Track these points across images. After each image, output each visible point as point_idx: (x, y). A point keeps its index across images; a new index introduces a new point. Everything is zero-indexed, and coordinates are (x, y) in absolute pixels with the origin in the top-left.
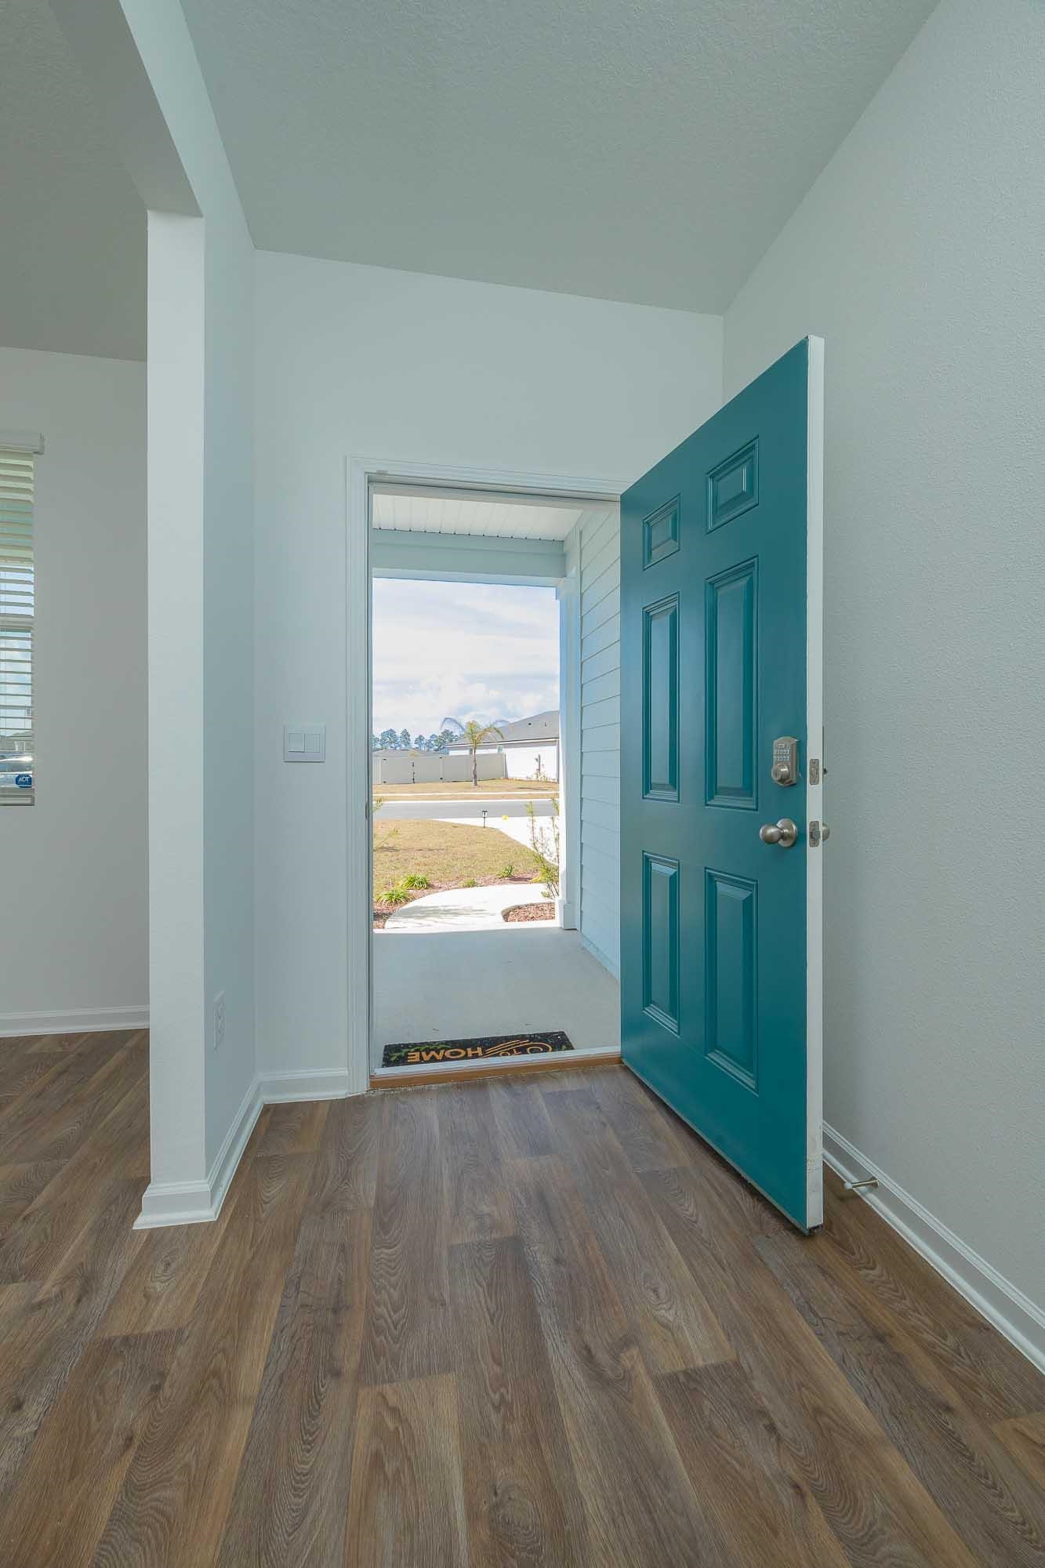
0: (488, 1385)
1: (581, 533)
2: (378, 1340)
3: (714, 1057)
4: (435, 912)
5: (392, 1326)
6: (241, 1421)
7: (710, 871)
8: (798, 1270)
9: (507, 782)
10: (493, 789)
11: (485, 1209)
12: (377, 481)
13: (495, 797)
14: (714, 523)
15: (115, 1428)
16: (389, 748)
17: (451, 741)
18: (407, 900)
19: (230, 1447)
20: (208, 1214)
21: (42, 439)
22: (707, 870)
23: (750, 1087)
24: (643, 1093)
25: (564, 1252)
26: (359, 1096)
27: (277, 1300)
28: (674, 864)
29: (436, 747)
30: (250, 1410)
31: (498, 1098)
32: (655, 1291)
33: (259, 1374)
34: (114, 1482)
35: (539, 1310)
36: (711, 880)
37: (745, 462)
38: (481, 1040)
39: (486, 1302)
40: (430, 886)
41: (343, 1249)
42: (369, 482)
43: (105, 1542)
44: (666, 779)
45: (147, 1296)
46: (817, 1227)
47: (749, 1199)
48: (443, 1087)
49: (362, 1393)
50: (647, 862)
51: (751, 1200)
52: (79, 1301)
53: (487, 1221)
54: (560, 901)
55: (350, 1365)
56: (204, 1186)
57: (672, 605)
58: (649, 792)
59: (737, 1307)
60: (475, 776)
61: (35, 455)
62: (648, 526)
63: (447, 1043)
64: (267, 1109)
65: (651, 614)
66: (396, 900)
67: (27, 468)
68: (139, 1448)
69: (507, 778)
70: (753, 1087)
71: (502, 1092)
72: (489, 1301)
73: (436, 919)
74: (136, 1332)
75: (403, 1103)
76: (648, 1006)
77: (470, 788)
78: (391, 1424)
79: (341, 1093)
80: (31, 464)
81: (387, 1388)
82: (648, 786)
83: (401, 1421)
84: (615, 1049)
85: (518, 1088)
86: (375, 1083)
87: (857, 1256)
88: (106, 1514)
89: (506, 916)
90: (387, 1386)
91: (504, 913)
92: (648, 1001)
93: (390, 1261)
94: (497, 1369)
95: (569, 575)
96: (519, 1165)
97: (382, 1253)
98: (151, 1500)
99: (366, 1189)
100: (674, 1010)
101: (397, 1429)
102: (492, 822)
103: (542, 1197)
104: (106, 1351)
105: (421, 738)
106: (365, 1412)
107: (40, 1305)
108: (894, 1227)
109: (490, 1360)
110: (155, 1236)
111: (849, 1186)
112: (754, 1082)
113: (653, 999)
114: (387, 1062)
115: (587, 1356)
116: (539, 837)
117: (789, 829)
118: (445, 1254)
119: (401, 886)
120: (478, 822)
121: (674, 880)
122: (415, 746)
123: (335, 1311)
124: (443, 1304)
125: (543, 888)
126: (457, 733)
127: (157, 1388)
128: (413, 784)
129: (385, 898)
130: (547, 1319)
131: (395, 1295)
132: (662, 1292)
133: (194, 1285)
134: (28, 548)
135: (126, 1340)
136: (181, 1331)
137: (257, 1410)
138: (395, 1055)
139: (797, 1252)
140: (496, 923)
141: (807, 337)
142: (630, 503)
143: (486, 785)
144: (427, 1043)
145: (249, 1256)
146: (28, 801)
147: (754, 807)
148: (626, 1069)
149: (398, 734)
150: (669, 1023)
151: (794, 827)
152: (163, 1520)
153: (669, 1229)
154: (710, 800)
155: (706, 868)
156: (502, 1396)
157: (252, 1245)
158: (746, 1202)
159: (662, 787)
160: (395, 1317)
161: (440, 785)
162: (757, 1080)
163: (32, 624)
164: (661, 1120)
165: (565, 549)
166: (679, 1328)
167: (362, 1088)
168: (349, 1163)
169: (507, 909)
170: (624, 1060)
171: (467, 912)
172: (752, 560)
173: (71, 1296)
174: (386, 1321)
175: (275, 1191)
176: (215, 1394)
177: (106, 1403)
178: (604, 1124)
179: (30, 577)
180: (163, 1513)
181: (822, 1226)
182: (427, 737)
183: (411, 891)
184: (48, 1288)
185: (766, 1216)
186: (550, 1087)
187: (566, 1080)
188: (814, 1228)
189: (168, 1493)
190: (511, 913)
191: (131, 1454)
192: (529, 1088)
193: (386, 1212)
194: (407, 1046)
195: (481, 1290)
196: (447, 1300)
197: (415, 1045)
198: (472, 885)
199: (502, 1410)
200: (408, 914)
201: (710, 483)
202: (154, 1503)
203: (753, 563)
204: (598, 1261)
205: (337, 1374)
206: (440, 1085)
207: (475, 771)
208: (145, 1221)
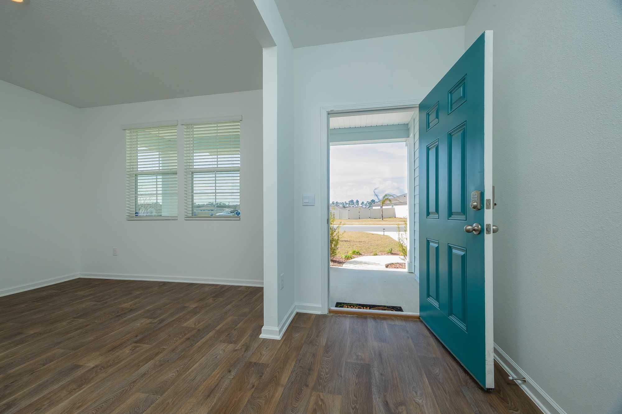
0: (351, 402)
1: (414, 120)
2: (320, 381)
3: (453, 318)
4: (361, 263)
5: (325, 378)
6: (280, 390)
7: (450, 245)
8: (479, 402)
9: (395, 219)
10: (389, 221)
11: (360, 354)
12: (331, 114)
13: (389, 224)
14: (451, 110)
15: (250, 382)
16: (351, 207)
17: (375, 203)
18: (351, 258)
19: (277, 395)
20: (278, 337)
21: (242, 116)
22: (449, 245)
23: (464, 330)
24: (427, 330)
25: (384, 372)
26: (324, 314)
27: (294, 363)
28: (437, 242)
29: (369, 206)
30: (283, 388)
31: (371, 323)
32: (416, 393)
33: (286, 380)
34: (249, 394)
35: (372, 387)
36: (450, 249)
37: (462, 85)
38: (369, 305)
39: (355, 380)
40: (360, 254)
41: (314, 355)
42: (328, 114)
43: (245, 407)
44: (434, 211)
45: (261, 354)
46: (491, 389)
47: (464, 373)
48: (352, 316)
49: (313, 393)
50: (428, 242)
51: (465, 374)
52: (245, 351)
53: (360, 357)
54: (407, 262)
55: (311, 384)
56: (277, 329)
57: (436, 144)
58: (429, 216)
59: (448, 405)
60: (383, 217)
61: (241, 121)
62: (428, 115)
63: (357, 304)
64: (297, 313)
65: (430, 148)
66: (348, 258)
67: (238, 125)
68: (256, 388)
69: (395, 217)
70: (466, 330)
71: (372, 321)
72: (356, 379)
73: (360, 265)
74: (258, 362)
75: (339, 319)
76: (429, 297)
77: (380, 221)
78: (320, 403)
79: (319, 313)
80: (239, 124)
81: (321, 394)
82: (428, 213)
83: (323, 403)
84: (417, 314)
85: (378, 321)
86: (330, 311)
87: (510, 405)
88: (247, 400)
89: (387, 266)
90: (321, 393)
91: (386, 265)
92: (429, 296)
93: (327, 361)
94: (355, 399)
95: (410, 137)
96: (374, 344)
97: (325, 358)
98: (257, 401)
99: (323, 341)
100: (437, 299)
101: (322, 405)
102: (387, 233)
103: (380, 355)
104: (250, 365)
105: (363, 203)
106: (313, 398)
107: (236, 350)
108: (532, 399)
109: (353, 395)
110: (265, 340)
111: (511, 378)
112: (466, 328)
113: (430, 294)
114: (336, 306)
115: (386, 404)
116: (401, 238)
117: (477, 227)
118: (344, 363)
119: (350, 254)
120: (382, 233)
121: (437, 248)
122: (361, 206)
123: (309, 370)
124: (341, 376)
125: (402, 257)
126: (377, 200)
127: (261, 376)
128: (359, 220)
129: (344, 257)
130: (374, 390)
131: (327, 370)
132: (418, 393)
133: (273, 354)
134: (239, 148)
135: (255, 363)
136: (268, 365)
137: (285, 388)
138: (338, 305)
139: (480, 395)
140: (383, 268)
141: (484, 32)
142: (422, 107)
143: (387, 220)
144: (351, 304)
145: (288, 350)
146: (239, 219)
147: (465, 219)
148: (421, 321)
149: (355, 201)
150: (436, 304)
151: (480, 227)
152: (259, 406)
153: (426, 375)
154: (449, 217)
155: (448, 244)
156: (355, 406)
157: (289, 348)
158: (462, 374)
159: (433, 213)
160: (326, 376)
161: (369, 219)
162: (467, 327)
163: (240, 169)
164: (432, 341)
165: (409, 127)
166: (423, 406)
167: (326, 312)
168: (319, 332)
169: (387, 264)
170: (420, 318)
171: (372, 264)
172: (464, 123)
173: (244, 350)
174: (323, 377)
175: (297, 336)
176: (275, 382)
177: (249, 376)
178: (408, 338)
179: (239, 156)
180: (260, 405)
181: (494, 389)
182: (365, 202)
183: (353, 256)
184: (239, 347)
185: (469, 381)
186: (390, 322)
187: (397, 322)
188: (490, 389)
189: (261, 401)
190: (389, 265)
191: (253, 389)
192: (382, 321)
193: (327, 349)
194: (344, 303)
195: (354, 376)
196: (343, 375)
197: (346, 303)
198: (376, 255)
199: (354, 410)
200: (351, 263)
201: (450, 95)
202: (257, 402)
203: (465, 124)
204: (396, 378)
205: (307, 386)
206: (352, 315)
207: (382, 215)
208: (262, 336)
